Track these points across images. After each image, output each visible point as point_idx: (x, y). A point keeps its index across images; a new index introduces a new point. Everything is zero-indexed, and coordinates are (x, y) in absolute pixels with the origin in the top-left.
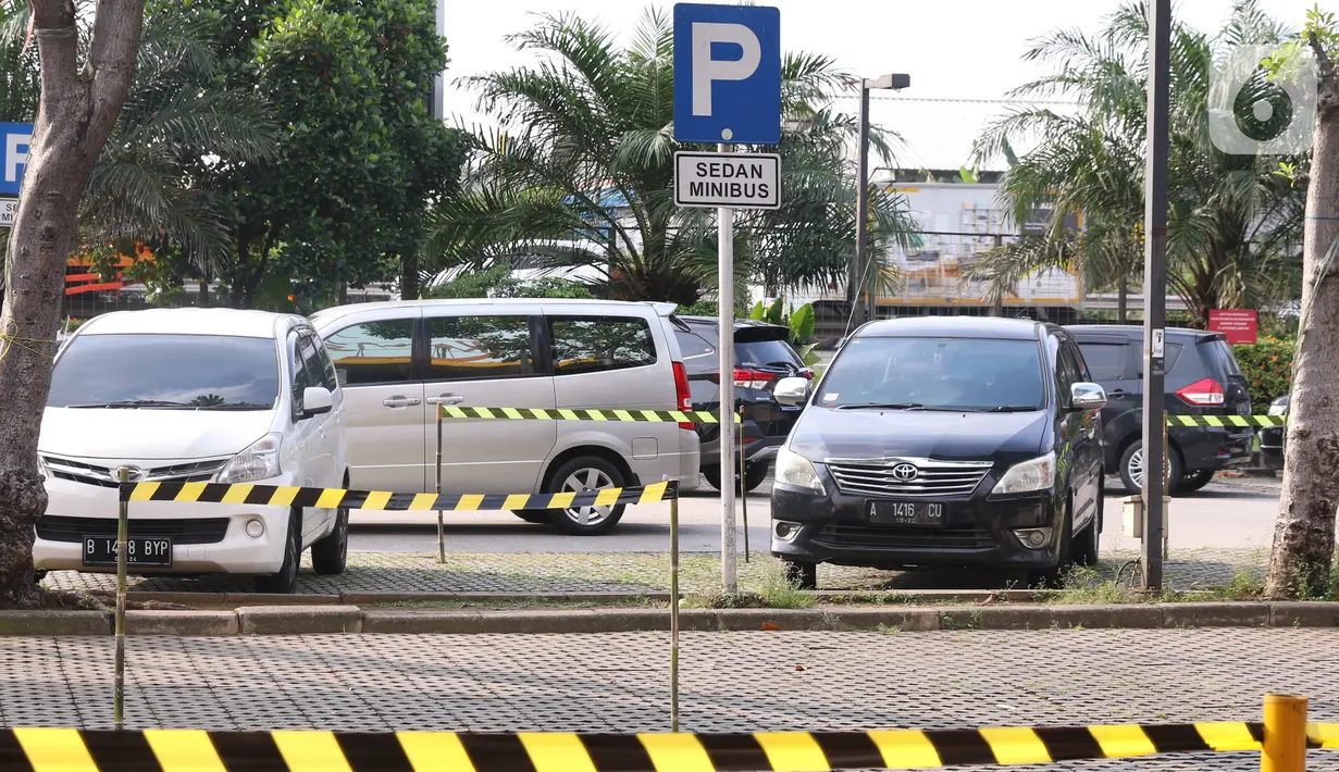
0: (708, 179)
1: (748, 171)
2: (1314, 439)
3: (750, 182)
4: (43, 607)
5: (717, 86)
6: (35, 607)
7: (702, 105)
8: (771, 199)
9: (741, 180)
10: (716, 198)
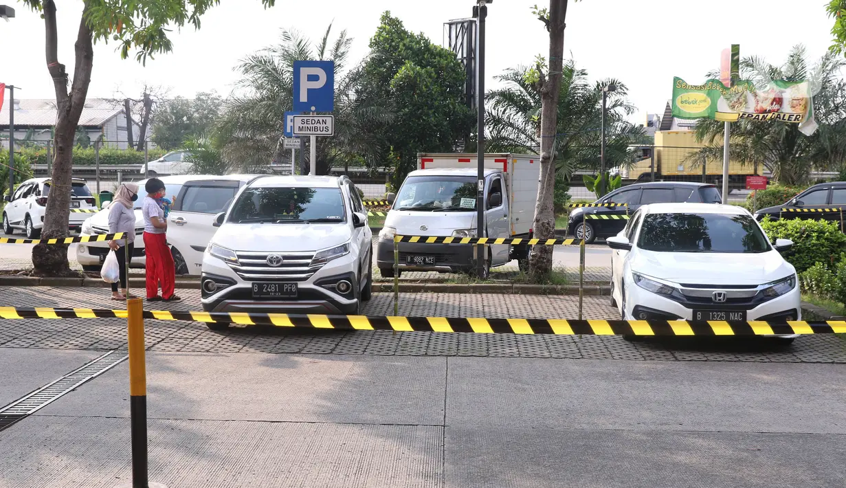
0: (305, 125)
1: (321, 122)
2: (541, 222)
3: (322, 126)
4: (67, 277)
5: (310, 91)
6: (64, 277)
7: (304, 98)
8: (330, 132)
9: (318, 125)
10: (309, 132)
